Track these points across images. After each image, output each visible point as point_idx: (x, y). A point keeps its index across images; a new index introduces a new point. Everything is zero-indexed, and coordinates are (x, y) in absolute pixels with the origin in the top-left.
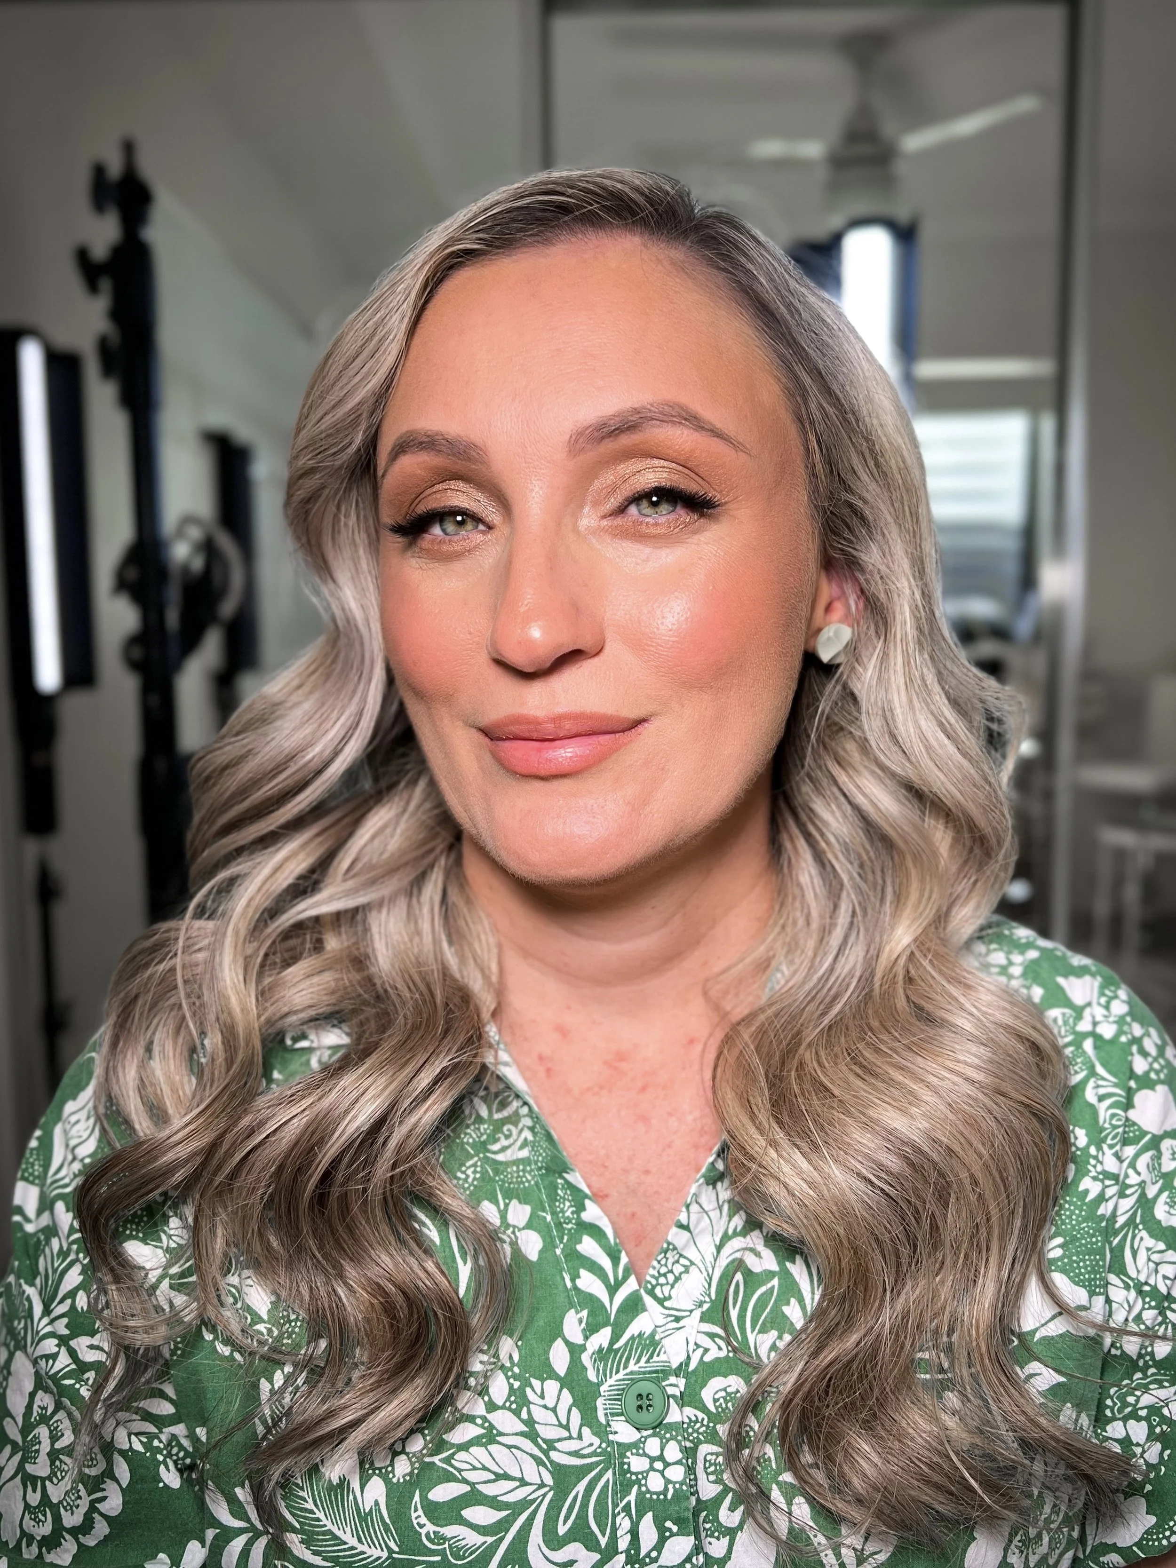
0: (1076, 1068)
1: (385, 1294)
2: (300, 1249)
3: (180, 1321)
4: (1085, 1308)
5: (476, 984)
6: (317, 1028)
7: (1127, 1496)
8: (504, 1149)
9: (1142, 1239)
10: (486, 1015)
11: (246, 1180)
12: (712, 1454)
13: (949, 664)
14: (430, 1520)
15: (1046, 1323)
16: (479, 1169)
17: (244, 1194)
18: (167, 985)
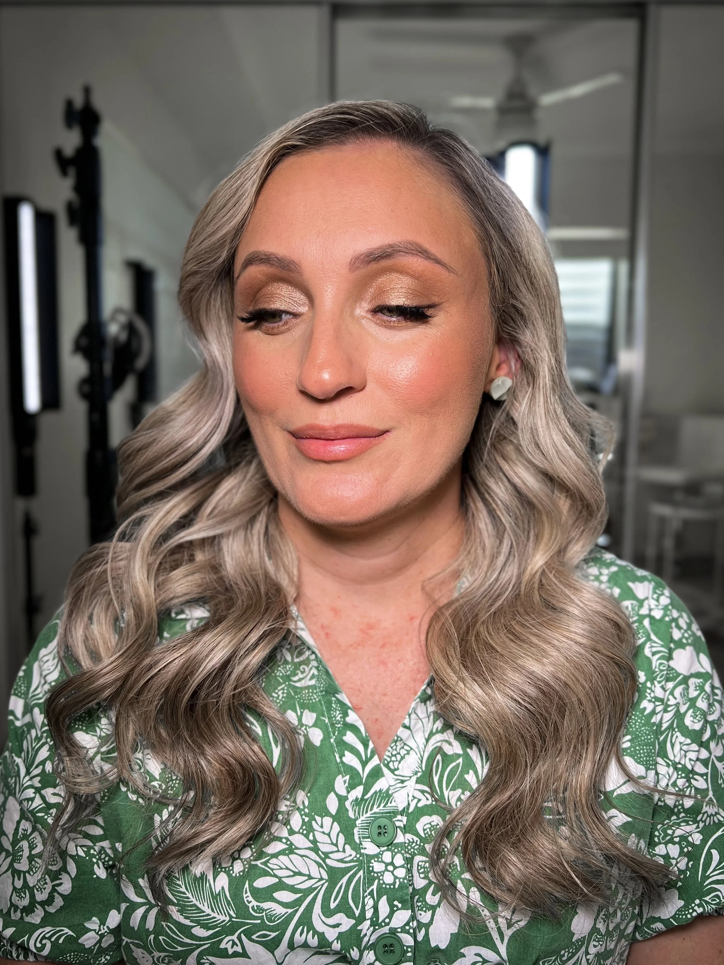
0: (639, 636)
1: (229, 764)
2: (179, 737)
3: (107, 780)
4: (644, 778)
5: (285, 582)
6: (190, 607)
7: (667, 889)
8: (300, 680)
9: (677, 737)
10: (290, 600)
11: (147, 696)
12: (422, 862)
13: (570, 403)
14: (254, 899)
15: (620, 786)
16: (285, 691)
17: (146, 704)
18: (102, 580)
